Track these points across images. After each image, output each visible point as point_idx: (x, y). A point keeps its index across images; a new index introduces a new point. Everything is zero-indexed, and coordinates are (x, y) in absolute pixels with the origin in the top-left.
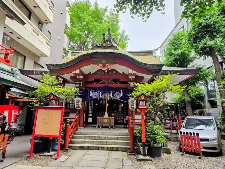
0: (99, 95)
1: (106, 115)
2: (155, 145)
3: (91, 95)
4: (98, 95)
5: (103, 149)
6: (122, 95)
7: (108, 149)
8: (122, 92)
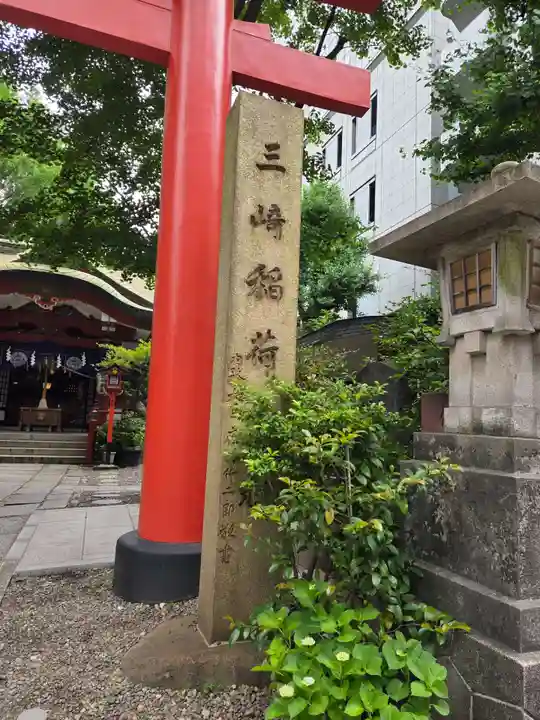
0: (29, 360)
1: (43, 404)
2: (131, 448)
3: (9, 358)
4: (26, 359)
5: (31, 461)
6: (84, 364)
7: (42, 461)
8: (84, 358)
